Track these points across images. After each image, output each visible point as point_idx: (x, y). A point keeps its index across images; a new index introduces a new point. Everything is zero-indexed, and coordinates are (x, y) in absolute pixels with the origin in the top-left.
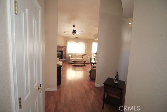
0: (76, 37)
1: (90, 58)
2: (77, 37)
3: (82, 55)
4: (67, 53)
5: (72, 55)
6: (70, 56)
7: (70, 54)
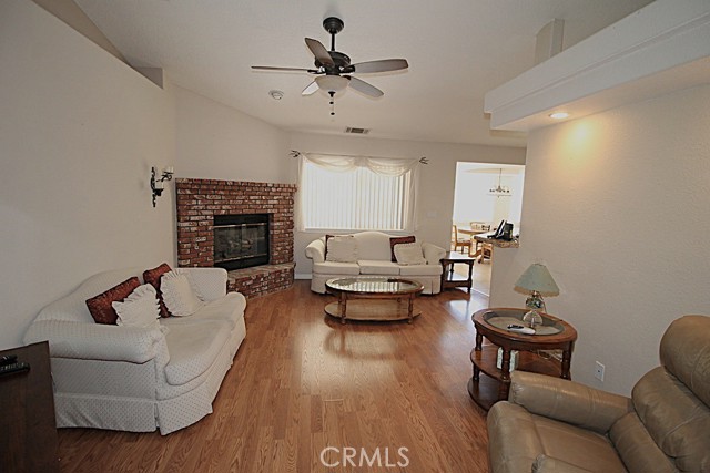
0: (354, 130)
1: (442, 261)
2: (361, 131)
3: (394, 241)
4: (296, 225)
5: (327, 237)
6: (318, 245)
7: (314, 235)
